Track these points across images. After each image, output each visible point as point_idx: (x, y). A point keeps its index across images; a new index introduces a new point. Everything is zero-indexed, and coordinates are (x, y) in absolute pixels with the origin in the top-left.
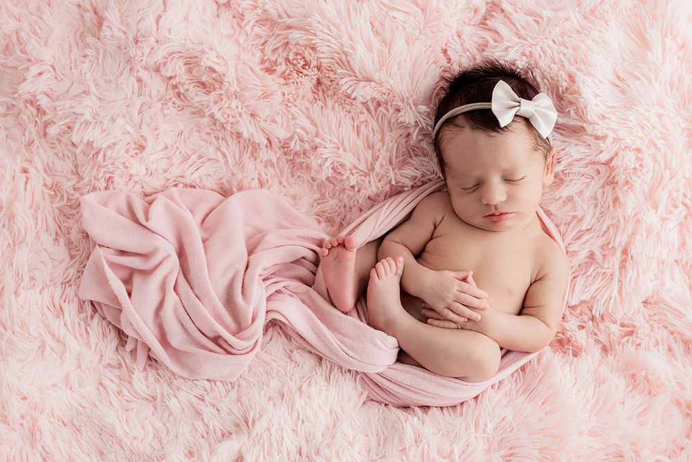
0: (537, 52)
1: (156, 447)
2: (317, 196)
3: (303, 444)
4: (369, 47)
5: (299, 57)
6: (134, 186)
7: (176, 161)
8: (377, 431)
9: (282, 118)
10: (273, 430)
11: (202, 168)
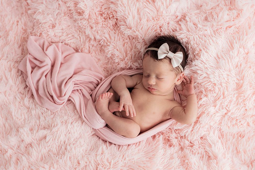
0: (191, 38)
1: (23, 124)
2: (107, 62)
3: (67, 140)
4: (134, 18)
5: (111, 14)
6: (49, 38)
7: (65, 34)
8: (92, 146)
9: (101, 32)
10: (59, 132)
11: (72, 40)
